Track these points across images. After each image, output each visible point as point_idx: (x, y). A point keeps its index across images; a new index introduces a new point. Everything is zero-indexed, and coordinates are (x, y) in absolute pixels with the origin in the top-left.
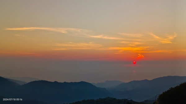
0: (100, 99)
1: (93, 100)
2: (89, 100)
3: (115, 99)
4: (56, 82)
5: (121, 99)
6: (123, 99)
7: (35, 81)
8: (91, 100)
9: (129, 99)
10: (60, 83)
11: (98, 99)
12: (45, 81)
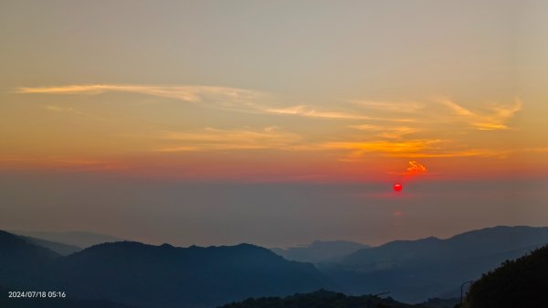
0: (297, 295)
1: (277, 299)
2: (264, 299)
3: (341, 296)
4: (166, 247)
5: (359, 295)
6: (363, 296)
7: (106, 245)
8: (270, 299)
9: (383, 297)
10: (180, 249)
11: (292, 294)
12: (134, 243)
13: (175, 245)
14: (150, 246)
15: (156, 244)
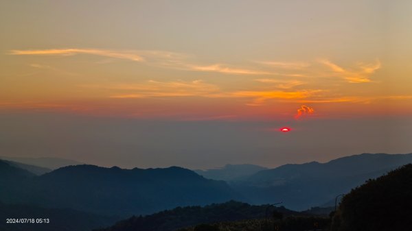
0: (213, 204)
1: (199, 207)
2: (188, 207)
3: (246, 205)
4: (115, 168)
5: (260, 205)
6: (263, 205)
7: (70, 167)
8: (193, 208)
9: (277, 206)
10: (125, 170)
11: (210, 204)
12: (90, 166)
13: (122, 167)
14: (103, 168)
15: (107, 167)
